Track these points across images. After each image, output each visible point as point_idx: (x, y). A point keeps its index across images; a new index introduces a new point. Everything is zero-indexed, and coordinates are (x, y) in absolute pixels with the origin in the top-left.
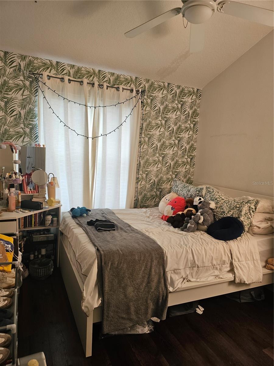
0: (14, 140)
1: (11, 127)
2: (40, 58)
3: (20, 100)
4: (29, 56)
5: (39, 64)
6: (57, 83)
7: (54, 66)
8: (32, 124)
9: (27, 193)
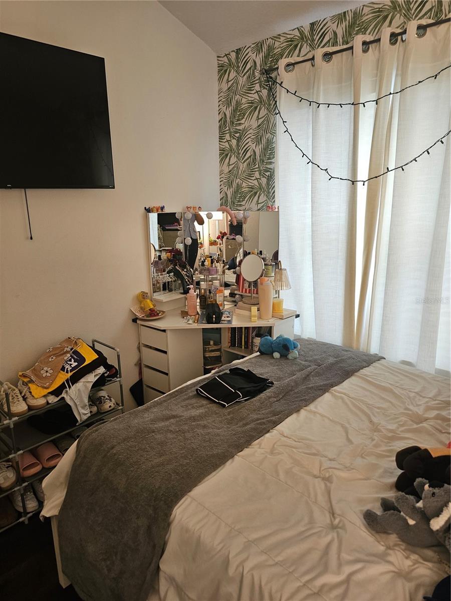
0: (247, 202)
1: (244, 179)
2: (283, 34)
3: (255, 128)
4: (267, 39)
5: (281, 46)
6: (307, 74)
7: (306, 37)
8: (270, 169)
9: (242, 292)
